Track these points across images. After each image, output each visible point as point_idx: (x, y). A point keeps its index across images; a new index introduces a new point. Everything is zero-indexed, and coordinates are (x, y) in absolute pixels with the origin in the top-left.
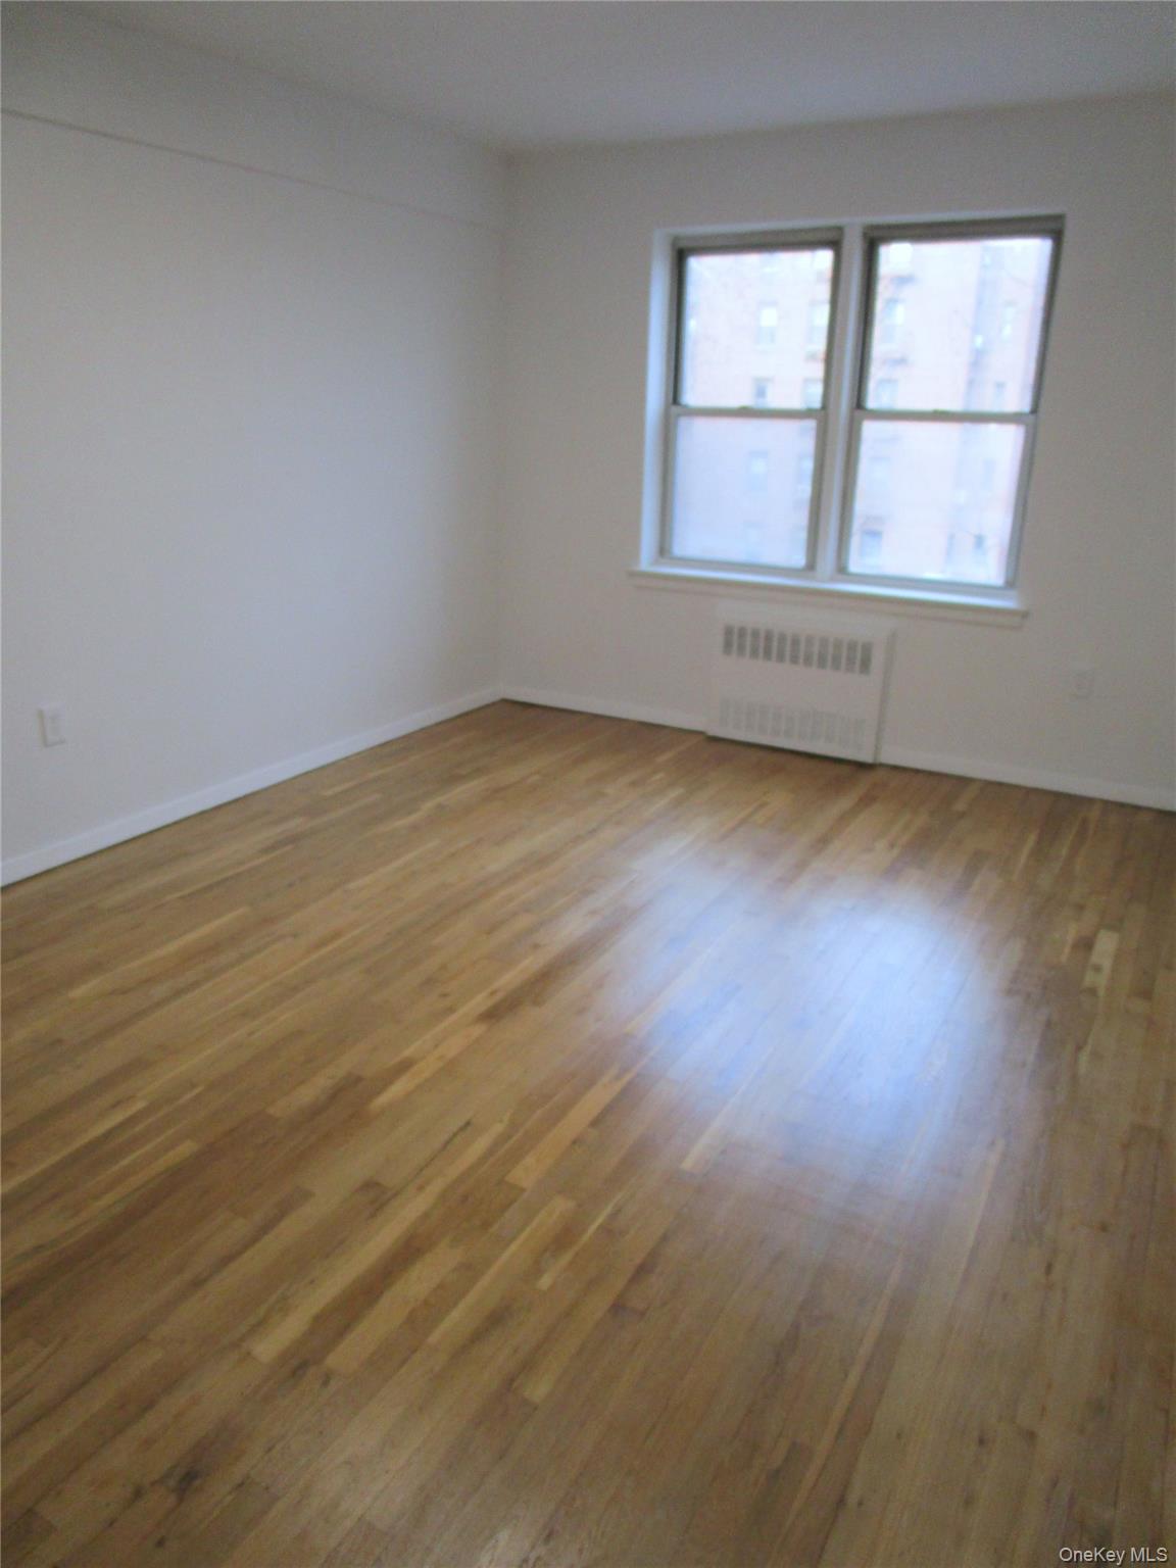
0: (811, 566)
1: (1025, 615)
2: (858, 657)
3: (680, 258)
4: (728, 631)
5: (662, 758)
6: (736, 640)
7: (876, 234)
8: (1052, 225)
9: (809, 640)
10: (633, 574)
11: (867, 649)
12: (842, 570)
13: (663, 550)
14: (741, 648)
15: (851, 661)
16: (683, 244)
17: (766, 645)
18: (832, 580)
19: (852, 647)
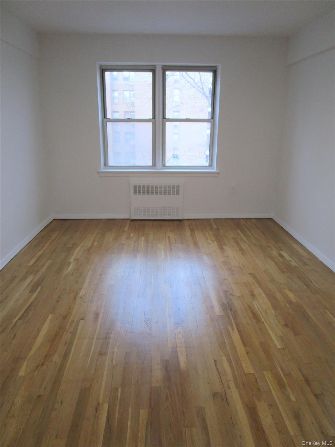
0: (154, 165)
1: (218, 173)
2: (176, 190)
3: (103, 72)
4: (135, 187)
5: (126, 229)
6: (137, 189)
7: (165, 68)
8: (214, 69)
9: (161, 187)
10: (99, 173)
11: (178, 188)
12: (164, 165)
13: (106, 164)
14: (140, 192)
15: (174, 191)
16: (104, 68)
17: (147, 190)
18: (162, 169)
19: (174, 187)
